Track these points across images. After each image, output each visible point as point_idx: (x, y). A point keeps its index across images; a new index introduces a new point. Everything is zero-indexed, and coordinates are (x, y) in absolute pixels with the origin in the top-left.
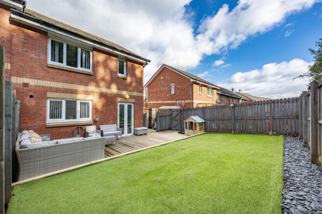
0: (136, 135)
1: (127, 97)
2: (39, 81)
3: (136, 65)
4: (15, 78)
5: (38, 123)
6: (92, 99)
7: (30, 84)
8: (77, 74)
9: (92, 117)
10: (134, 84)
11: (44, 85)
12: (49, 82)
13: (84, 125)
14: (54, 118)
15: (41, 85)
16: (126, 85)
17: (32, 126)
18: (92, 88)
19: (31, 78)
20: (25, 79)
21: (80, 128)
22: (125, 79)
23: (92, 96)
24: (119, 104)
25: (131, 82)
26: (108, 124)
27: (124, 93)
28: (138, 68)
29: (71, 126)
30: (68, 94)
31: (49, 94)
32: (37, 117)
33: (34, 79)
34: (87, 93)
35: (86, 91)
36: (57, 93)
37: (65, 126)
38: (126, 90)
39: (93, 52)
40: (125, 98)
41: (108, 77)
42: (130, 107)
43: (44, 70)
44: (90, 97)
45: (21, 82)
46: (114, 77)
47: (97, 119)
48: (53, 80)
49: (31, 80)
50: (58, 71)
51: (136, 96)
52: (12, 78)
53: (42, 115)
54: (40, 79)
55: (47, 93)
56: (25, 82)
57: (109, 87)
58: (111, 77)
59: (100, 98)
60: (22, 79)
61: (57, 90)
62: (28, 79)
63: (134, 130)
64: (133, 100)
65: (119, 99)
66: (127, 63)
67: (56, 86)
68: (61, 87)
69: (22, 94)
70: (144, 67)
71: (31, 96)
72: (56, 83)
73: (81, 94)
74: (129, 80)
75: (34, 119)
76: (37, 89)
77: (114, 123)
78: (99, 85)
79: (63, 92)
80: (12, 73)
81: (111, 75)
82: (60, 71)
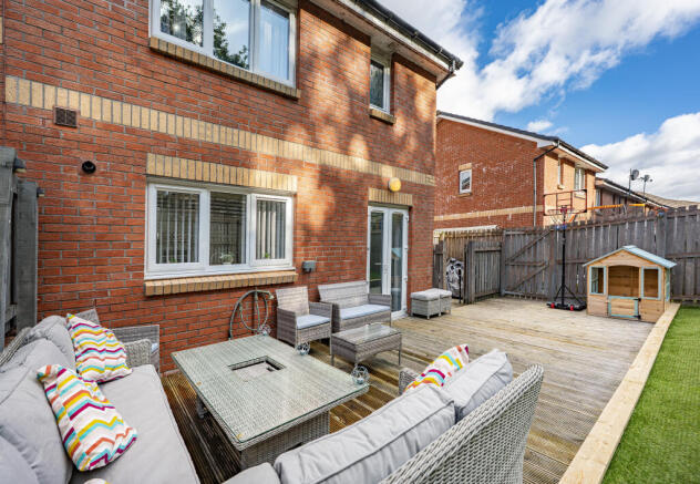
0: (416, 315)
1: (396, 185)
2: (117, 105)
3: (419, 79)
4: (24, 84)
5: (116, 280)
6: (295, 190)
7: (85, 113)
8: (251, 91)
9: (295, 255)
10: (412, 143)
11: (136, 124)
12: (154, 113)
13: (272, 286)
14: (172, 261)
15: (126, 122)
16: (391, 144)
17: (90, 295)
18: (295, 148)
19: (88, 91)
20: (62, 93)
21: (259, 294)
22: (389, 124)
23: (295, 178)
24: (370, 209)
25: (405, 135)
26: (339, 281)
27: (386, 172)
28: (423, 89)
29: (230, 290)
30: (220, 167)
31: (155, 164)
32: (110, 255)
33: (99, 94)
34: (281, 165)
35: (277, 158)
36: (184, 162)
37: (210, 292)
38: (393, 162)
39: (298, 16)
40: (389, 190)
41: (341, 113)
42: (397, 220)
43: (138, 63)
44: (291, 183)
45: (49, 105)
46: (358, 112)
47: (311, 263)
48: (170, 105)
49: (85, 98)
50: (186, 70)
51: (416, 185)
52: (10, 81)
53: (128, 246)
54: (120, 99)
55: (145, 159)
56: (62, 104)
57: (345, 149)
58: (352, 114)
59: (320, 187)
60: (50, 90)
61: (184, 149)
62: (74, 95)
63: (409, 300)
64: (409, 200)
65: (372, 194)
66: (393, 67)
67: (180, 134)
68: (195, 137)
69: (51, 158)
70: (437, 87)
71: (88, 168)
72: (180, 119)
73: (262, 169)
74: (399, 127)
75: (98, 263)
76: (113, 138)
77: (357, 278)
78: (317, 138)
79: (204, 159)
80: (11, 61)
81: (351, 104)
82: (193, 73)
